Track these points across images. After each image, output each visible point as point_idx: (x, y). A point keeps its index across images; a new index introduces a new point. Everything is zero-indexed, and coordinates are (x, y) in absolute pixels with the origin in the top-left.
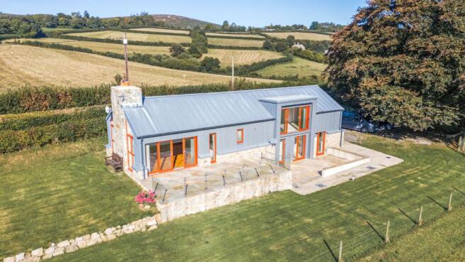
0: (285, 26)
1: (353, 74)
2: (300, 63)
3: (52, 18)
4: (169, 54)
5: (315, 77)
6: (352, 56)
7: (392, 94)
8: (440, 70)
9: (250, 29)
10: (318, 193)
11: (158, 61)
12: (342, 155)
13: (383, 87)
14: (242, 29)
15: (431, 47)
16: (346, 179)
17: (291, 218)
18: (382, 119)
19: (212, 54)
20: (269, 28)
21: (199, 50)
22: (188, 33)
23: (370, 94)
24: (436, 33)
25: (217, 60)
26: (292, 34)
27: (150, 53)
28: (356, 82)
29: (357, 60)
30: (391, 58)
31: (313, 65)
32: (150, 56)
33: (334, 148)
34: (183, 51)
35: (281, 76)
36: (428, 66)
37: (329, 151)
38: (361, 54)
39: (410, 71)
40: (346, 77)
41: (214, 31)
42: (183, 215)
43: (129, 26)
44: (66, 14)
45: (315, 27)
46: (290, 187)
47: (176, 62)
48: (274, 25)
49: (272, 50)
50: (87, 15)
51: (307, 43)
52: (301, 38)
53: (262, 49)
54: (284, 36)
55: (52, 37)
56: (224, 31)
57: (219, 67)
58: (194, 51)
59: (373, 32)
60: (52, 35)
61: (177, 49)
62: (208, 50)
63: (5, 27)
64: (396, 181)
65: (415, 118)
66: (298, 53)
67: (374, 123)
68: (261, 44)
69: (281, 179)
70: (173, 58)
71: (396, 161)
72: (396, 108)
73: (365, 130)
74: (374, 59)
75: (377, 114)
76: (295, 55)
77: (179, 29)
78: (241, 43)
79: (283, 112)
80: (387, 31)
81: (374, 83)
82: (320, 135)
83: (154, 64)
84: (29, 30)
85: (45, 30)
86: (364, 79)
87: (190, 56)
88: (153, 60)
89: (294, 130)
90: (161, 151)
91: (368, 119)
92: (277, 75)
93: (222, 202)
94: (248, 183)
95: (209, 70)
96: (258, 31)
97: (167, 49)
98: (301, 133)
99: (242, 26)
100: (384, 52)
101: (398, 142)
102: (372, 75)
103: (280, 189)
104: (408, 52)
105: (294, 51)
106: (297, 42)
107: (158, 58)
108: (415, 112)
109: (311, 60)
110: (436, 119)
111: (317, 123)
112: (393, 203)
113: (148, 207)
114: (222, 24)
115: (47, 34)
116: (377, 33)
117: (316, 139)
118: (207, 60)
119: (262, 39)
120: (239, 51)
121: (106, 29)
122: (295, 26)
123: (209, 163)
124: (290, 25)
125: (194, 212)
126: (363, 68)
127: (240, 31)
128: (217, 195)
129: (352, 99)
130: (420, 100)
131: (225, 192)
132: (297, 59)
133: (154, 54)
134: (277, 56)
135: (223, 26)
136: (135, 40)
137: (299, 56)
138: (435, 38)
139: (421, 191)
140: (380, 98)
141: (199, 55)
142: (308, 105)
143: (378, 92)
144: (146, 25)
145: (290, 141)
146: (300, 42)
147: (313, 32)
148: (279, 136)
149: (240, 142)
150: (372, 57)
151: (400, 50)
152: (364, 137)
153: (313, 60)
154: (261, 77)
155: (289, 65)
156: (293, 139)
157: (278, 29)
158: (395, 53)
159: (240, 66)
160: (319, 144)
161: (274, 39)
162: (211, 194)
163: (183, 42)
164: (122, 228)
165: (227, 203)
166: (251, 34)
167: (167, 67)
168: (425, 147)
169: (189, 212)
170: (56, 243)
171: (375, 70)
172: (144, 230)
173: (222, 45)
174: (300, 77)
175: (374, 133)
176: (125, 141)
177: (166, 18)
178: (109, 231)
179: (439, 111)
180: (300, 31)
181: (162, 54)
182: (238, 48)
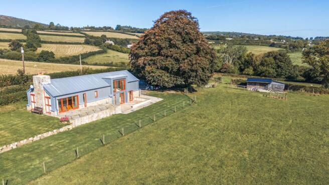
0: (98, 27)
1: (142, 65)
2: (112, 54)
4: (8, 48)
5: (123, 63)
6: (140, 57)
7: (158, 72)
8: (174, 62)
9: (72, 29)
10: (131, 113)
12: (140, 100)
13: (154, 70)
14: (66, 29)
15: (169, 53)
16: (142, 107)
17: (123, 120)
18: (156, 84)
19: (46, 48)
20: (86, 28)
21: (35, 45)
22: (20, 31)
23: (149, 73)
24: (171, 48)
25: (52, 53)
26: (104, 33)
28: (143, 68)
29: (143, 58)
30: (156, 58)
31: (121, 55)
33: (137, 97)
34: (21, 46)
35: (101, 63)
36: (169, 61)
37: (135, 99)
38: (144, 56)
39: (163, 63)
40: (139, 66)
41: (43, 30)
42: (81, 124)
45: (119, 29)
46: (120, 112)
47: (16, 54)
48: (90, 26)
49: (92, 45)
51: (115, 40)
52: (111, 37)
53: (84, 44)
54: (99, 34)
56: (51, 29)
57: (54, 58)
58: (31, 46)
59: (148, 46)
61: (15, 45)
62: (42, 44)
64: (160, 106)
65: (167, 82)
66: (110, 47)
67: (153, 85)
68: (83, 40)
69: (117, 109)
70: (14, 52)
71: (161, 99)
72: (160, 78)
73: (150, 89)
74: (150, 58)
75: (153, 82)
76: (108, 48)
77: (10, 27)
78: (67, 39)
79: (114, 82)
80: (153, 46)
81: (150, 68)
82: (131, 92)
86: (147, 67)
87: (28, 49)
89: (119, 91)
90: (63, 103)
91: (150, 84)
92: (98, 62)
93: (94, 119)
94: (104, 111)
95: (46, 60)
96: (78, 30)
97: (7, 44)
98: (122, 92)
99: (65, 26)
100: (153, 55)
101: (162, 93)
102: (149, 64)
103: (117, 113)
104: (162, 55)
105: (107, 45)
106: (108, 39)
108: (167, 79)
109: (119, 51)
110: (175, 82)
111: (129, 87)
112: (158, 112)
113: (66, 123)
114: (49, 24)
116: (150, 47)
117: (129, 94)
118: (43, 52)
119: (82, 37)
120: (67, 46)
122: (105, 27)
123: (84, 107)
124: (102, 27)
125: (85, 123)
126: (146, 62)
127: (64, 30)
128: (92, 116)
129: (143, 75)
130: (168, 75)
131: (96, 115)
132: (109, 51)
134: (96, 49)
135: (50, 26)
137: (110, 49)
138: (171, 50)
139: (168, 108)
140: (153, 75)
141: (35, 49)
142: (124, 79)
143: (153, 72)
145: (118, 95)
146: (111, 39)
147: (118, 32)
148: (113, 93)
149: (97, 97)
150: (149, 57)
151: (159, 54)
152: (149, 92)
153: (121, 52)
154: (87, 64)
155: (105, 55)
156: (119, 94)
157: (93, 29)
158: (158, 55)
159: (70, 56)
160: (130, 97)
161: (92, 37)
162: (90, 116)
163: (18, 39)
164: (59, 130)
165: (97, 119)
166: (74, 32)
167: (8, 59)
168: (173, 94)
169: (83, 123)
170: (37, 136)
171: (151, 63)
172: (67, 130)
173: (53, 41)
174: (114, 63)
175: (154, 90)
176: (44, 100)
178: (55, 131)
179: (175, 79)
180: (109, 31)
181: (3, 48)
182: (66, 43)
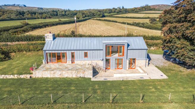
3: (110, 10)
11: (142, 25)
27: (140, 22)
32: (140, 23)
33: (139, 67)
34: (155, 20)
37: (137, 68)
42: (41, 77)
43: (139, 11)
44: (115, 8)
47: (151, 25)
50: (123, 8)
55: (107, 17)
60: (107, 16)
61: (153, 20)
63: (93, 14)
83: (140, 27)
84: (100, 15)
85: (105, 14)
88: (141, 25)
97: (148, 20)
107: (143, 24)
111: (129, 54)
115: (106, 16)
121: (129, 12)
133: (141, 22)
136: (137, 17)
144: (146, 10)
145: (113, 60)
164: (20, 76)
170: (1, 75)
172: (26, 78)
177: (159, 6)
178: (16, 76)
181: (145, 22)
